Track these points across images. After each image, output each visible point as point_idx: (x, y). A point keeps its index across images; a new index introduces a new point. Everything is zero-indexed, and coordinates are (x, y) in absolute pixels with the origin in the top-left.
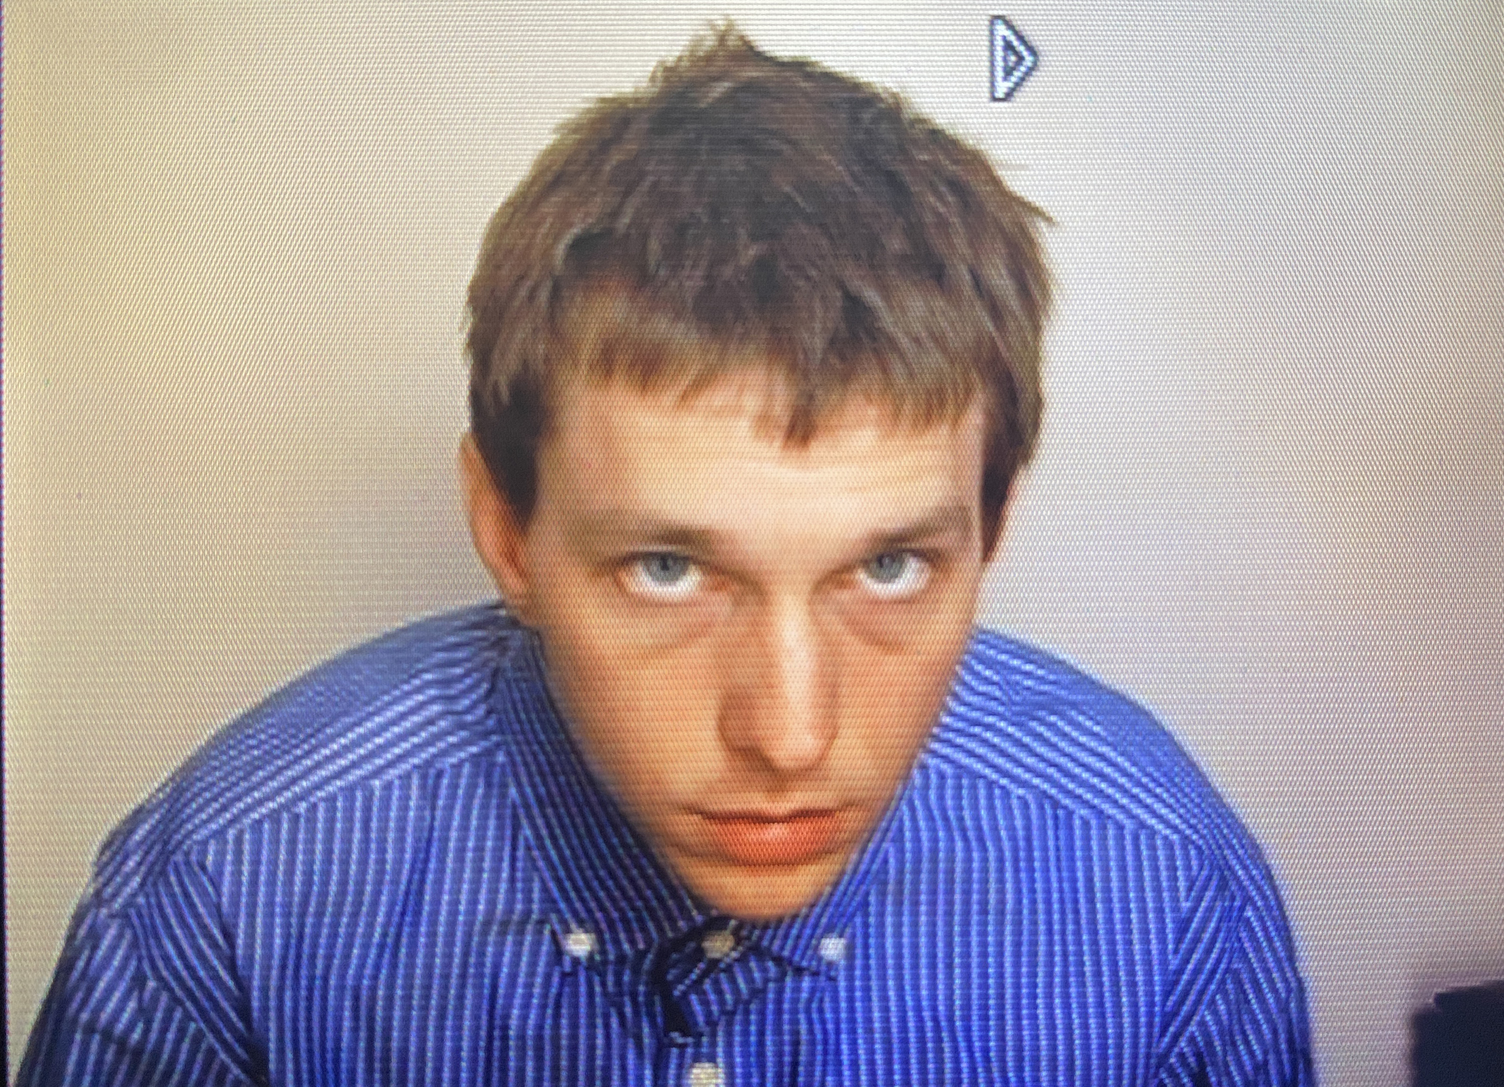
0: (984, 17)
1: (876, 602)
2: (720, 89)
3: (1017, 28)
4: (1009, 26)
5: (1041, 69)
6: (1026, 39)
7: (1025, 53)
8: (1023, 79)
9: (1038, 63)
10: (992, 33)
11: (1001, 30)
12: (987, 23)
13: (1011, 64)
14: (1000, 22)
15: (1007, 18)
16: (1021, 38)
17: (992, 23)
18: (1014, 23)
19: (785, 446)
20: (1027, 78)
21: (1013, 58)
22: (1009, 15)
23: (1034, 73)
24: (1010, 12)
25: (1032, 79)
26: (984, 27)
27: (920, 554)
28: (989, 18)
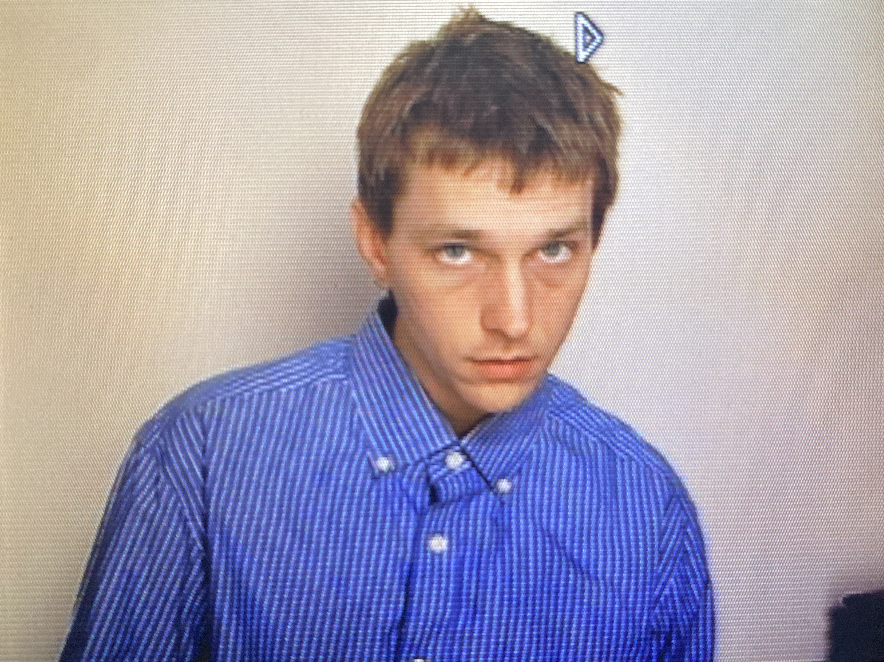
0: (571, 13)
1: (548, 266)
2: (472, 37)
3: (591, 19)
4: (586, 17)
5: (605, 44)
6: (597, 25)
7: (596, 34)
8: (595, 50)
9: (604, 40)
10: (576, 23)
11: (582, 20)
12: (573, 16)
13: (587, 41)
14: (581, 15)
15: (585, 13)
16: (593, 25)
17: (576, 16)
18: (589, 16)
19: (511, 192)
20: (597, 50)
21: (589, 38)
22: (586, 11)
23: (601, 46)
24: (586, 10)
25: (600, 50)
26: (571, 19)
27: (566, 244)
28: (574, 13)
